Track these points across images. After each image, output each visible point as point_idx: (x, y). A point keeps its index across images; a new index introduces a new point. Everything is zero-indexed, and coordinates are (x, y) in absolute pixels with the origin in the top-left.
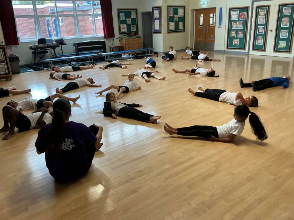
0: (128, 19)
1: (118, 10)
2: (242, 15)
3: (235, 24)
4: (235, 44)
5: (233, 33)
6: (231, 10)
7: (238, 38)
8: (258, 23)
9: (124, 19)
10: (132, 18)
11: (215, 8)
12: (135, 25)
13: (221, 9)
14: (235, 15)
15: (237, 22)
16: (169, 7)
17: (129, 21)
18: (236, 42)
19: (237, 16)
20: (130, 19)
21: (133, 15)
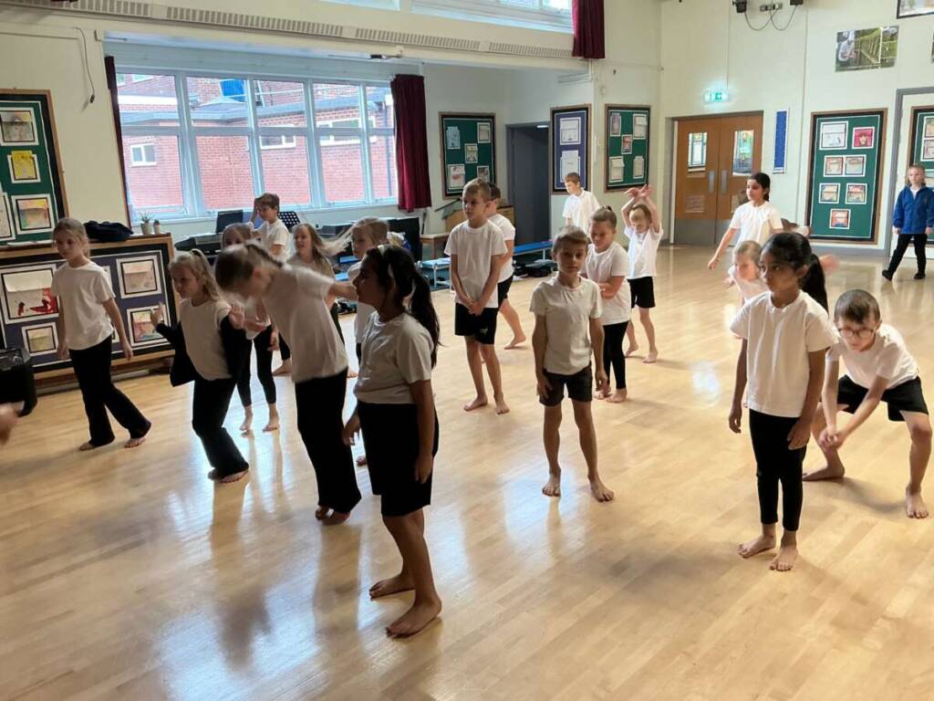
1: (443, 116)
2: (861, 136)
3: (835, 161)
4: (837, 225)
5: (827, 189)
6: (817, 118)
7: (848, 206)
8: (922, 160)
9: (457, 145)
10: (479, 142)
11: (760, 114)
12: (487, 168)
13: (782, 118)
14: (833, 135)
15: (844, 156)
16: (610, 109)
17: (472, 153)
18: (840, 217)
19: (844, 137)
20: (476, 148)
21: (483, 137)
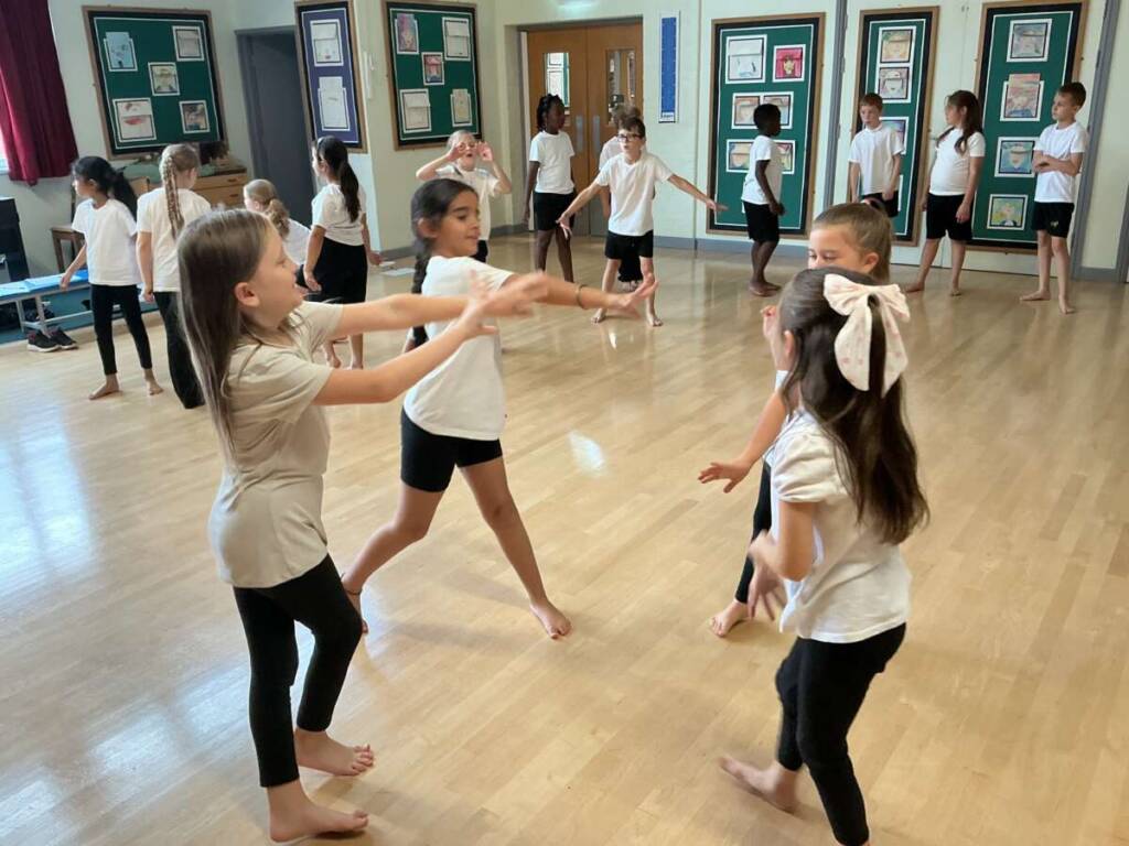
0: (157, 70)
1: (92, 14)
2: (785, 60)
5: (738, 149)
6: (723, 29)
9: (130, 64)
10: (179, 60)
11: (636, 22)
12: (202, 104)
13: (669, 27)
14: (745, 57)
15: (762, 94)
16: (391, 7)
17: (164, 78)
19: (760, 63)
20: (173, 70)
21: (187, 44)
